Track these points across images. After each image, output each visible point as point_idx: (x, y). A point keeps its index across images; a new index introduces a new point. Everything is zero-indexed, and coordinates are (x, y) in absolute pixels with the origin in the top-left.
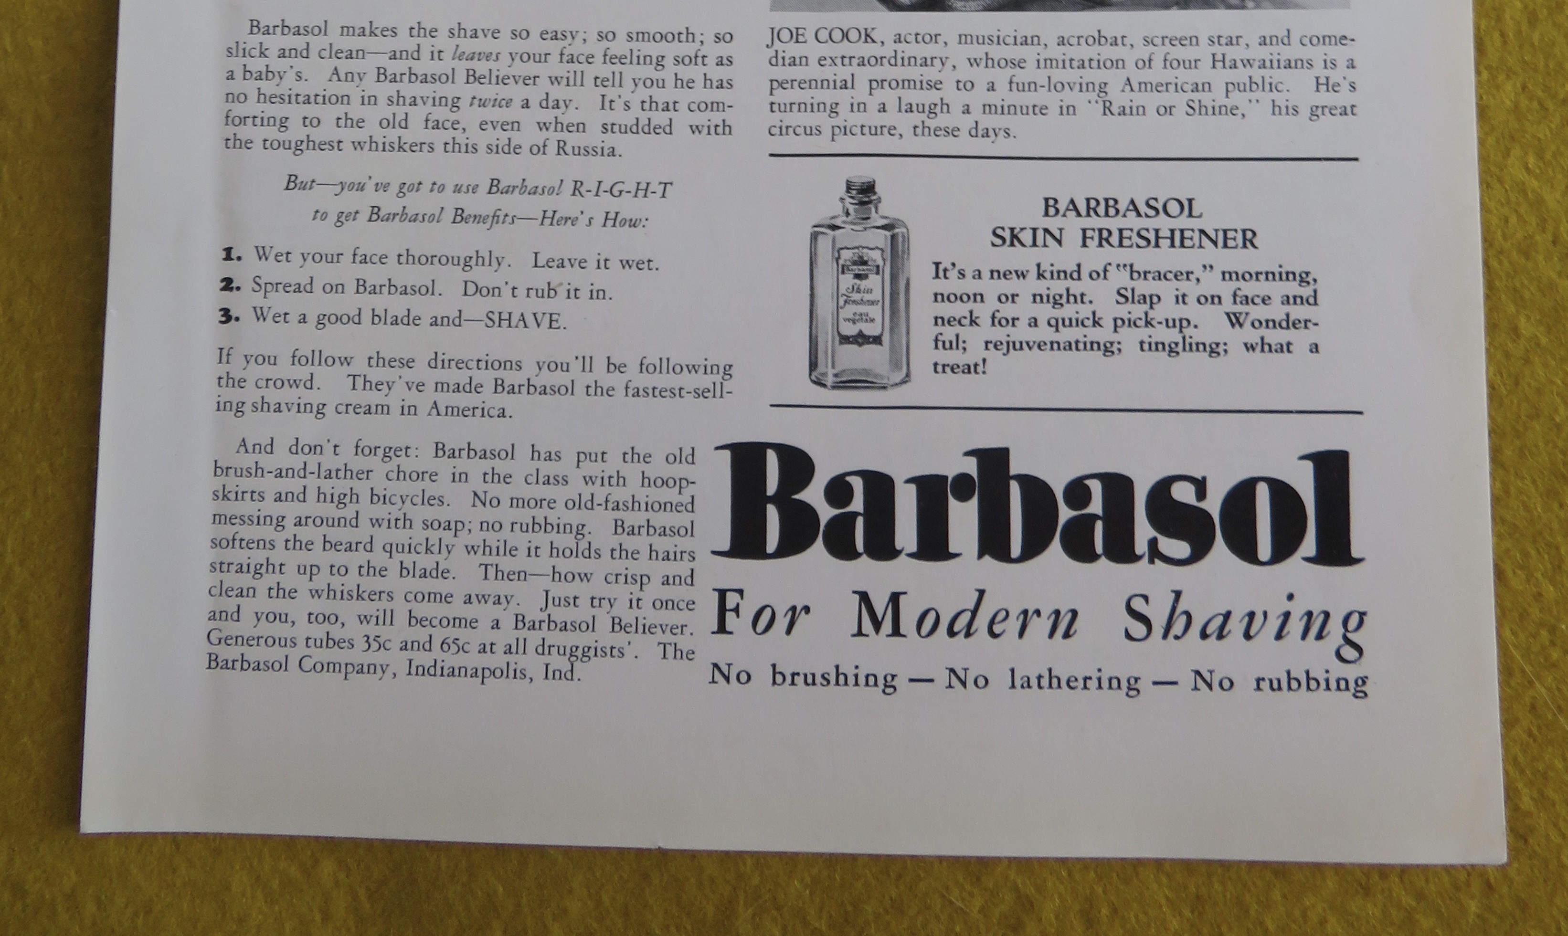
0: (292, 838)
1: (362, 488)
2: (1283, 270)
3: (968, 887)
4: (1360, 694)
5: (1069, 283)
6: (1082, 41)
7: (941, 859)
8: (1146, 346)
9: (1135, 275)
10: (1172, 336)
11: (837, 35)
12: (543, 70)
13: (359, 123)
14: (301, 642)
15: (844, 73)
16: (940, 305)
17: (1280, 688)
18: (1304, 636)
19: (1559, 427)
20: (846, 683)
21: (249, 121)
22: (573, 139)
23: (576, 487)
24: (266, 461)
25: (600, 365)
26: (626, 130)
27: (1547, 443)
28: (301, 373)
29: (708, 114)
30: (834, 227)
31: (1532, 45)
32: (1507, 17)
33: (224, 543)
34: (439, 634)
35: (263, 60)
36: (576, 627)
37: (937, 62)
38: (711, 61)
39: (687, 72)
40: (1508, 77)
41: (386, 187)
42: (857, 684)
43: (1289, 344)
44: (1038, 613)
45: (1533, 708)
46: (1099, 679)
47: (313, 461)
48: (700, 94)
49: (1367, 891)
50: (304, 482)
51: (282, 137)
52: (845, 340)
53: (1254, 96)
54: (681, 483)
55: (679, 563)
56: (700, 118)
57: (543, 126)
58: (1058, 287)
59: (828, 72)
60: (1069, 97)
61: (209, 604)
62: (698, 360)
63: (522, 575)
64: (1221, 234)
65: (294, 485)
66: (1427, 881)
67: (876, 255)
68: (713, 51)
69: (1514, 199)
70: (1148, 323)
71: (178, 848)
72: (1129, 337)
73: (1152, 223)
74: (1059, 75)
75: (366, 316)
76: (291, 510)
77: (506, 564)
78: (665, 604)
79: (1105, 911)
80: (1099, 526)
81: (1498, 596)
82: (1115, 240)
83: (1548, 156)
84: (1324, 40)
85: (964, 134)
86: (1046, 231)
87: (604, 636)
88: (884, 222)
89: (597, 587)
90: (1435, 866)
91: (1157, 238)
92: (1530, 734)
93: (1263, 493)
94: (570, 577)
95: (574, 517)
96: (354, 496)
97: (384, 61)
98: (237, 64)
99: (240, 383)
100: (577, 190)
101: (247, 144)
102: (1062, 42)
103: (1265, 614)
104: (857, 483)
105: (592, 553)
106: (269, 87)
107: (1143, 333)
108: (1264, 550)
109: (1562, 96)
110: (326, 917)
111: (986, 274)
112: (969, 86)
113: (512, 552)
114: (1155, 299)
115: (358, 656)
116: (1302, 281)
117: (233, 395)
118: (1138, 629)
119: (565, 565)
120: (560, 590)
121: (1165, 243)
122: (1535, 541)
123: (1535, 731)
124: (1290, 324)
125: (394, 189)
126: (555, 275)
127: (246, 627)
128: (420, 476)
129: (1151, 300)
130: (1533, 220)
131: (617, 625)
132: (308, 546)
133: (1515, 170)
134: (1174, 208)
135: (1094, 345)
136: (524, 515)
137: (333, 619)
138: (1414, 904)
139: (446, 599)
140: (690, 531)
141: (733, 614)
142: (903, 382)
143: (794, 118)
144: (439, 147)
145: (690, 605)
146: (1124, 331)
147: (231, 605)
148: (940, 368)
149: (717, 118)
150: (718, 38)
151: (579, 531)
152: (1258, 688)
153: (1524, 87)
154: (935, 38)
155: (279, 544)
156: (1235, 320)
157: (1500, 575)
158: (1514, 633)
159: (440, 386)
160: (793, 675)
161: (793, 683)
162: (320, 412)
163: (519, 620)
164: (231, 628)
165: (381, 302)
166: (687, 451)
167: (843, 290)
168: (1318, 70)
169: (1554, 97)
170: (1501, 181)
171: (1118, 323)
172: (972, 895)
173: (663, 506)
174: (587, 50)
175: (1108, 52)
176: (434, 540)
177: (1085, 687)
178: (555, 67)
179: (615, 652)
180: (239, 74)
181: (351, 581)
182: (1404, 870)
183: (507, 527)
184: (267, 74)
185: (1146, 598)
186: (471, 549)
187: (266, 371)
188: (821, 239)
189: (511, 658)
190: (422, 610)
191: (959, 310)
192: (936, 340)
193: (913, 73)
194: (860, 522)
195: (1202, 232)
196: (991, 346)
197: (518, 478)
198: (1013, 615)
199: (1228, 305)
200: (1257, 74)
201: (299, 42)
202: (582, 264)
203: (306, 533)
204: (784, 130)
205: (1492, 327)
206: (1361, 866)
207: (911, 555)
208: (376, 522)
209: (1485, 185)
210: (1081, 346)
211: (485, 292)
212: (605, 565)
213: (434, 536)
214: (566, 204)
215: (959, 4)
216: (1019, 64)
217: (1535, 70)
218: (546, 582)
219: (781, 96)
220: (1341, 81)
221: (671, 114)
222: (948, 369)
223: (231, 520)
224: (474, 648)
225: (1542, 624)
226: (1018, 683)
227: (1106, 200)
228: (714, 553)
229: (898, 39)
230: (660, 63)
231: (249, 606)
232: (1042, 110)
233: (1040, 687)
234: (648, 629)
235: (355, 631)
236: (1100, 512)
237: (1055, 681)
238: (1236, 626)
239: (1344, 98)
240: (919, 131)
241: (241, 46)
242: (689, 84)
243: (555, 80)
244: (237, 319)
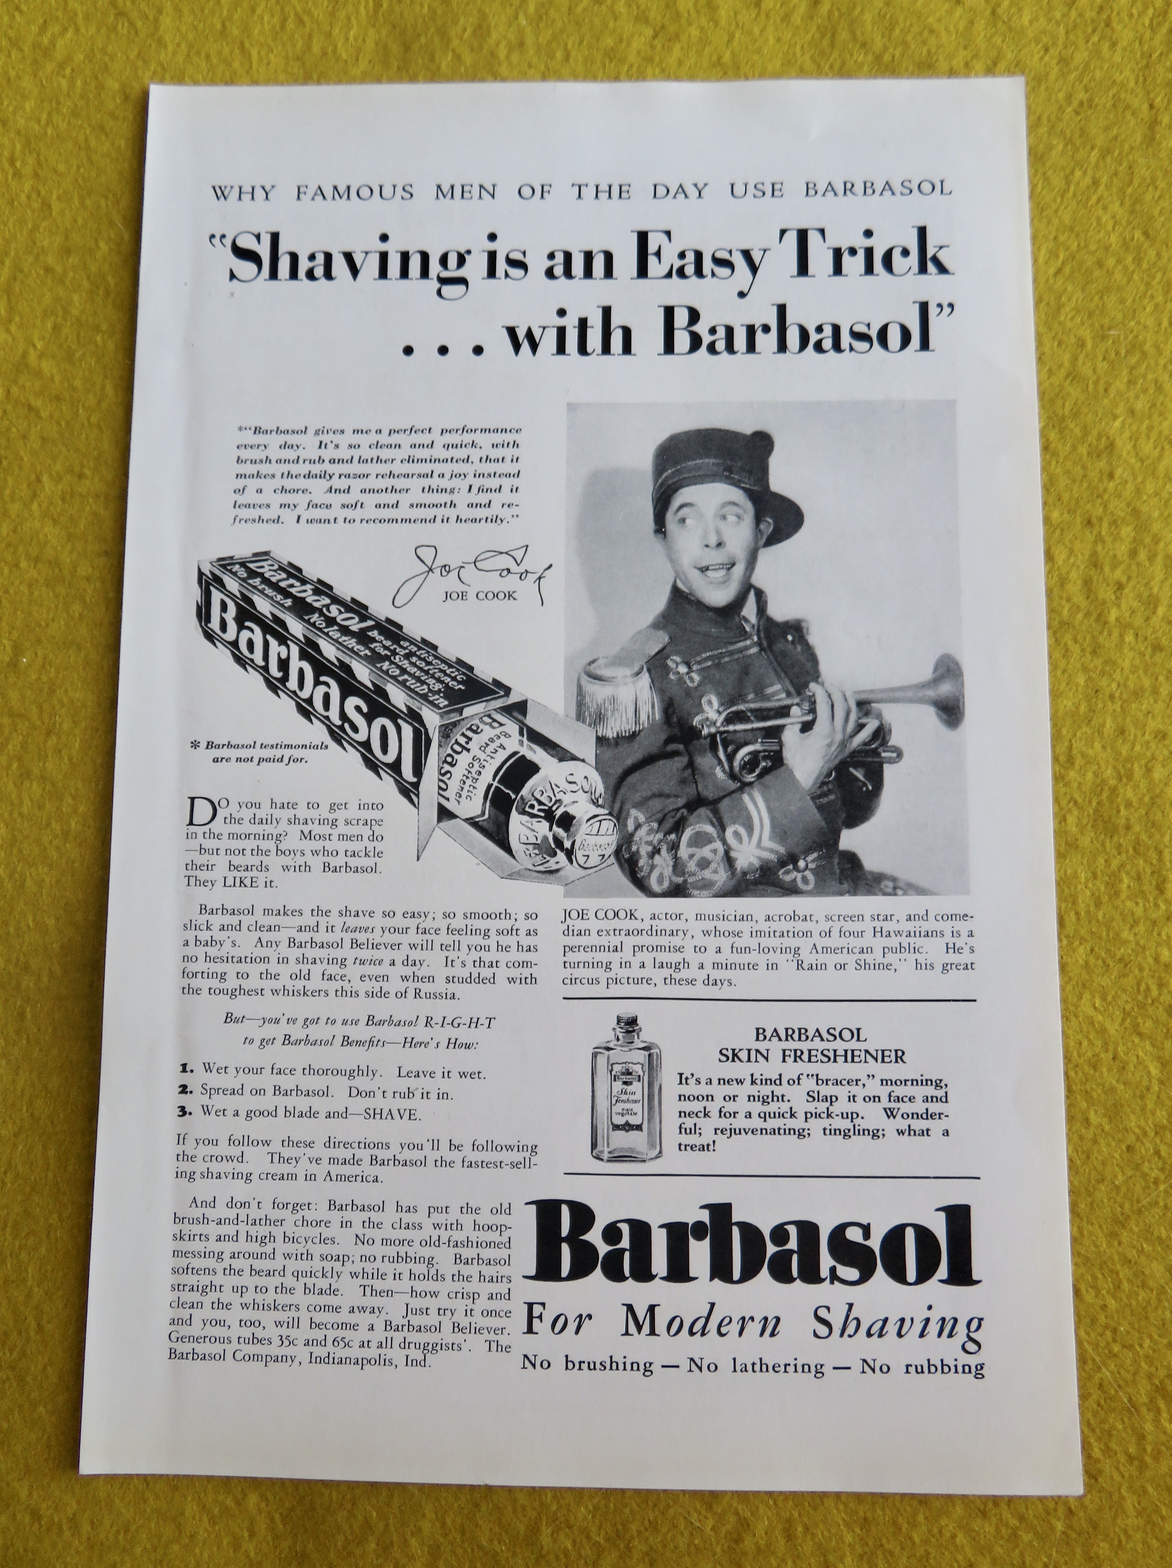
0: (228, 1478)
1: (278, 1232)
2: (924, 1078)
3: (704, 1512)
4: (979, 1376)
5: (773, 1087)
6: (782, 918)
7: (684, 1492)
8: (827, 1132)
9: (820, 1082)
10: (846, 1124)
11: (611, 914)
12: (405, 939)
13: (276, 977)
14: (235, 1340)
15: (615, 941)
16: (682, 1103)
17: (922, 1372)
18: (940, 1335)
19: (1118, 1188)
20: (617, 1369)
21: (199, 975)
22: (426, 988)
23: (428, 1231)
24: (210, 1213)
25: (444, 1145)
26: (463, 981)
27: (1109, 1199)
28: (235, 1151)
29: (520, 969)
30: (608, 1049)
31: (1098, 921)
32: (1080, 900)
33: (181, 1271)
34: (331, 1334)
35: (209, 933)
36: (428, 1329)
37: (681, 933)
38: (522, 932)
39: (505, 940)
40: (1081, 944)
41: (294, 1021)
42: (625, 1369)
43: (928, 1130)
44: (752, 1319)
45: (1101, 1386)
46: (795, 1365)
47: (243, 1213)
48: (514, 955)
49: (984, 1514)
50: (237, 1228)
51: (222, 986)
52: (616, 1127)
53: (902, 956)
54: (501, 1228)
55: (500, 1284)
56: (515, 973)
57: (405, 978)
58: (766, 1090)
59: (604, 940)
60: (773, 957)
61: (170, 1314)
62: (513, 1142)
63: (390, 1293)
64: (880, 1053)
65: (230, 1230)
66: (1027, 1508)
67: (638, 1069)
68: (524, 925)
69: (1085, 1029)
70: (829, 1116)
71: (148, 1485)
72: (816, 1126)
73: (832, 1046)
74: (766, 942)
75: (281, 1112)
76: (228, 1248)
77: (379, 1285)
78: (490, 1313)
79: (800, 1529)
80: (795, 1258)
81: (1076, 1307)
82: (805, 1057)
83: (1109, 998)
84: (951, 917)
85: (699, 983)
86: (757, 1051)
87: (447, 1335)
88: (644, 1045)
89: (443, 1301)
90: (1033, 1497)
91: (835, 1056)
92: (1099, 1405)
93: (910, 1234)
94: (423, 1294)
95: (427, 1252)
96: (272, 1238)
97: (293, 933)
98: (190, 935)
99: (192, 1159)
100: (428, 1022)
101: (197, 992)
102: (768, 918)
103: (912, 1319)
104: (625, 1228)
105: (439, 1277)
106: (212, 951)
107: (825, 1123)
108: (911, 1275)
109: (1118, 956)
110: (252, 1534)
111: (715, 1082)
112: (703, 949)
113: (383, 1277)
114: (834, 1099)
115: (274, 1350)
116: (937, 1086)
117: (187, 1167)
118: (823, 1330)
119: (419, 1286)
120: (416, 1303)
121: (840, 1059)
122: (1101, 1269)
123: (1102, 1402)
124: (929, 1116)
125: (300, 1022)
126: (413, 1083)
127: (196, 1329)
128: (318, 1223)
129: (831, 1100)
130: (1099, 1043)
131: (457, 1328)
132: (239, 1273)
133: (1085, 1007)
134: (847, 1035)
135: (791, 1131)
136: (391, 1251)
137: (257, 1324)
138: (1018, 1524)
139: (336, 1309)
140: (508, 1262)
141: (538, 1320)
142: (657, 1157)
143: (580, 973)
144: (332, 993)
145: (508, 1314)
146: (812, 1121)
147: (185, 1314)
148: (683, 1147)
149: (526, 972)
150: (527, 917)
151: (430, 1262)
152: (907, 1372)
153: (1092, 950)
154: (679, 916)
155: (220, 1271)
156: (890, 1113)
157: (1077, 1292)
158: (1087, 1333)
159: (332, 1160)
160: (580, 1363)
161: (580, 1369)
162: (248, 1178)
163: (388, 1324)
164: (185, 1330)
165: (291, 1102)
166: (507, 1206)
167: (614, 1093)
168: (948, 938)
169: (1113, 957)
170: (1076, 1016)
171: (807, 1116)
172: (706, 1518)
173: (488, 1244)
174: (435, 925)
175: (800, 926)
176: (328, 1268)
177: (786, 1371)
178: (413, 937)
179: (455, 1347)
180: (192, 942)
181: (270, 1297)
182: (1011, 1500)
183: (379, 1259)
184: (211, 942)
185: (828, 1308)
186: (354, 1275)
187: (211, 1150)
188: (599, 1056)
189: (382, 1351)
190: (319, 1317)
191: (697, 1106)
192: (680, 1128)
193: (664, 941)
194: (627, 1255)
195: (867, 1051)
196: (719, 1132)
197: (387, 1226)
198: (735, 1321)
199: (885, 1103)
200: (905, 941)
201: (234, 920)
202: (432, 1075)
203: (237, 1264)
204: (573, 981)
205: (1070, 1119)
206: (980, 1497)
207: (663, 1278)
208: (287, 1256)
209: (1065, 1018)
210: (782, 1132)
211: (364, 1094)
212: (449, 1286)
213: (328, 1266)
214: (420, 1033)
215: (696, 892)
216: (738, 934)
217: (1100, 938)
218: (407, 1298)
219: (571, 957)
220: (964, 945)
221: (494, 969)
222: (688, 1148)
223: (185, 1254)
224: (356, 1344)
225: (1106, 1327)
226: (738, 1368)
227: (800, 1029)
228: (525, 1277)
229: (654, 917)
230: (486, 934)
231: (198, 1314)
232: (755, 967)
233: (754, 1371)
234: (479, 1331)
235: (272, 1332)
236: (796, 1249)
237: (764, 1367)
238: (892, 1328)
239: (965, 957)
240: (668, 981)
241: (194, 923)
242: (507, 949)
243: (413, 946)
244: (190, 1114)
